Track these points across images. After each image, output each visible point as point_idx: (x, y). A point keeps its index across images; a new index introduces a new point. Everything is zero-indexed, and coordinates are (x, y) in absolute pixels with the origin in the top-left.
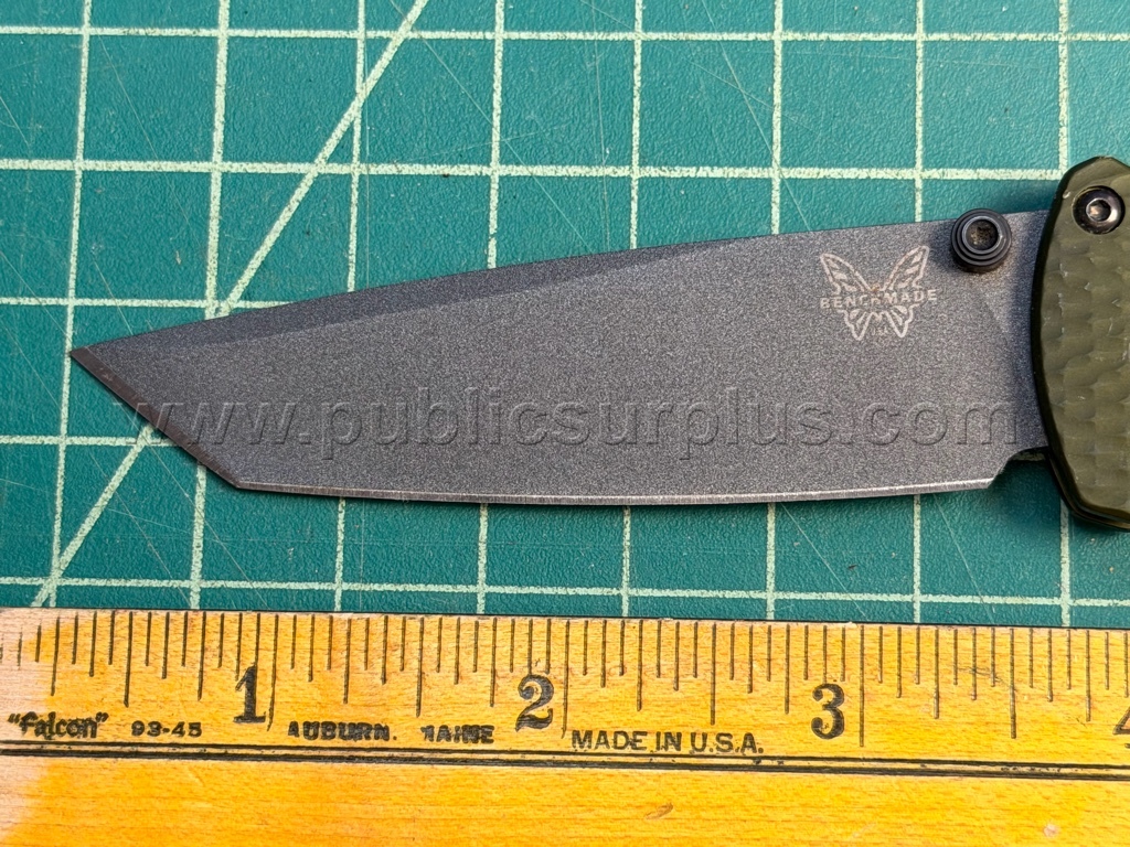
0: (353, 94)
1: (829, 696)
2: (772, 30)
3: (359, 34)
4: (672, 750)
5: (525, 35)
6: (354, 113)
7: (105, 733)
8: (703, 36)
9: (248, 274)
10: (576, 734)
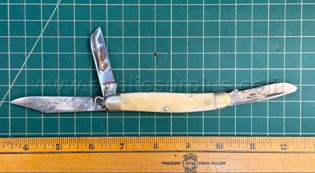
0: (25, 60)
2: (74, 52)
3: (26, 53)
5: (45, 53)
6: (25, 62)
8: (66, 53)
9: (14, 82)
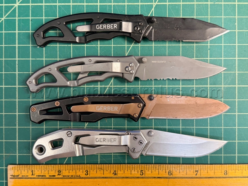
1: (87, 171)
4: (72, 177)
7: (19, 176)
10: (63, 176)
